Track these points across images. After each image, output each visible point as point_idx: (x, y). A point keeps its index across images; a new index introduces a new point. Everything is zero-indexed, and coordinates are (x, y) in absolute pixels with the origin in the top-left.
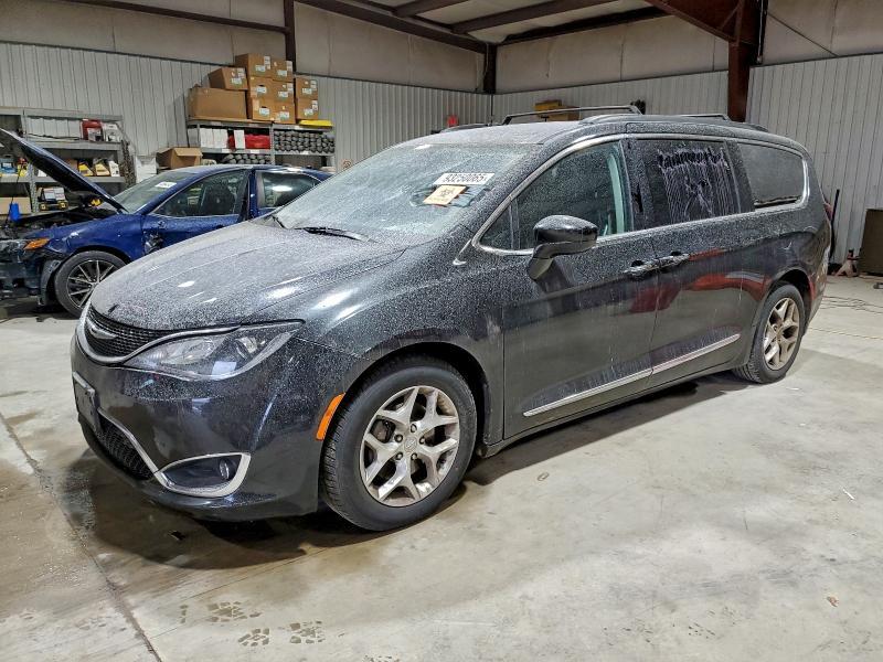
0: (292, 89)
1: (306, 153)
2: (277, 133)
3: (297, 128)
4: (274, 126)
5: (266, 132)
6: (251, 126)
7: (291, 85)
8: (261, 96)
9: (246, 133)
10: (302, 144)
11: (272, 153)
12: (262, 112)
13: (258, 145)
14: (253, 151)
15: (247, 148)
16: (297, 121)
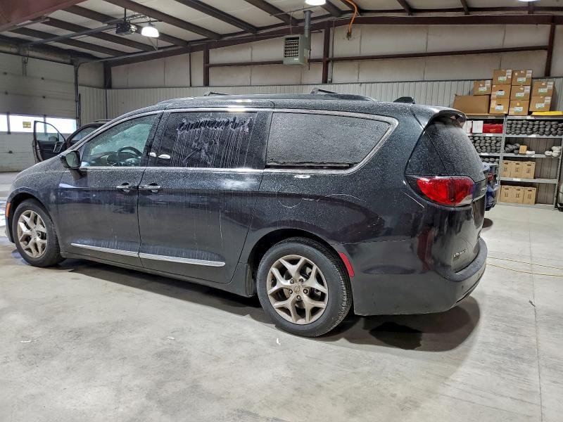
0: (529, 90)
1: (534, 136)
2: (510, 122)
3: (529, 118)
4: (508, 117)
5: (501, 121)
6: (489, 118)
7: (529, 87)
8: (499, 98)
9: (484, 123)
10: (532, 129)
11: (503, 136)
12: (498, 108)
13: (492, 130)
14: (488, 135)
15: (483, 132)
16: (530, 113)
